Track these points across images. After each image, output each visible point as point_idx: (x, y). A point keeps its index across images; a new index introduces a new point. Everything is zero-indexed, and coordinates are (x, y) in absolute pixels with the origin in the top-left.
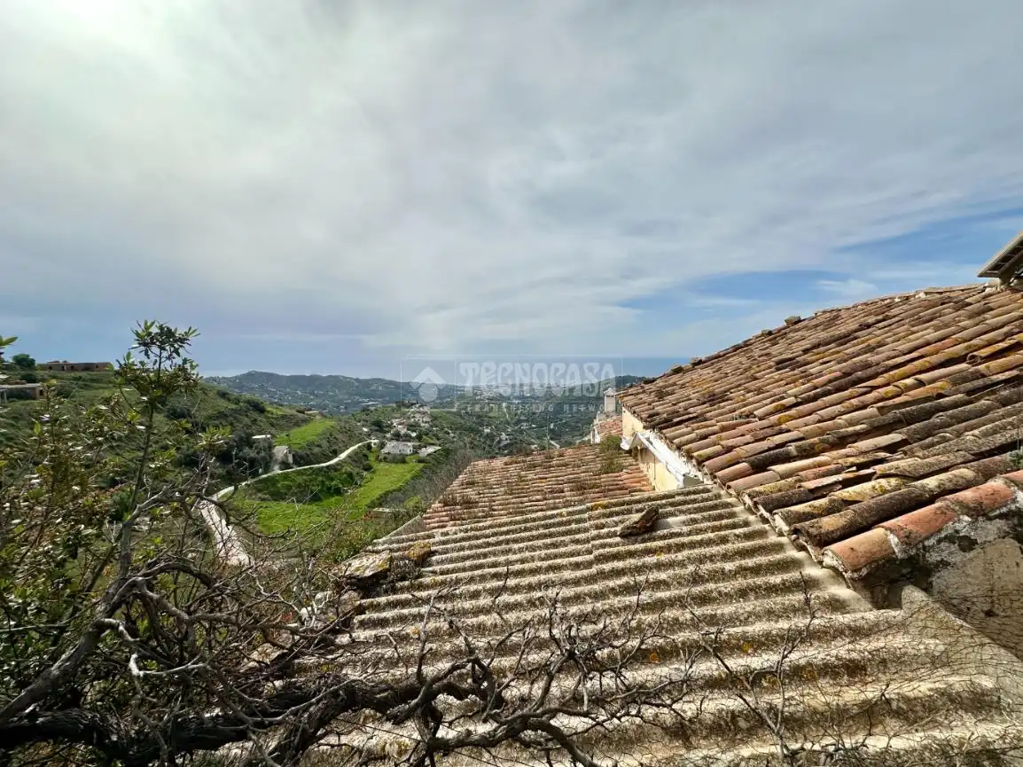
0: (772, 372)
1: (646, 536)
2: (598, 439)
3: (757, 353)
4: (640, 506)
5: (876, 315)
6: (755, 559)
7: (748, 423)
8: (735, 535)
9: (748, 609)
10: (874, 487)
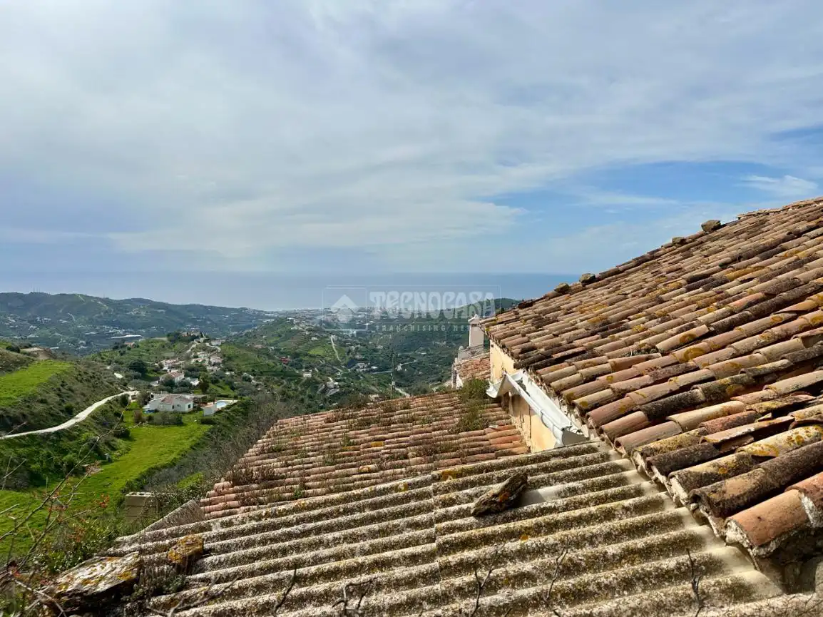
0: (681, 293)
1: (509, 514)
2: (460, 382)
3: (665, 267)
4: (504, 472)
5: (809, 221)
6: (645, 539)
7: (647, 359)
8: (624, 508)
9: (632, 604)
10: (790, 438)
